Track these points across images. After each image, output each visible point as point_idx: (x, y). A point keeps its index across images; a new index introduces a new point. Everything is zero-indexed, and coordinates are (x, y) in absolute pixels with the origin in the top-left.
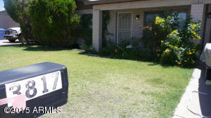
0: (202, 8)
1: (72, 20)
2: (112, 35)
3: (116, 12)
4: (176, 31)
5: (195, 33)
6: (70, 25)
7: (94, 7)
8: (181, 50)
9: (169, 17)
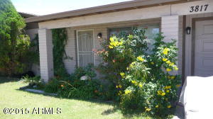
0: (177, 22)
1: (18, 42)
2: (72, 59)
3: (75, 30)
4: (140, 58)
5: (169, 62)
6: (17, 49)
7: (40, 25)
8: (150, 88)
9: (130, 36)
